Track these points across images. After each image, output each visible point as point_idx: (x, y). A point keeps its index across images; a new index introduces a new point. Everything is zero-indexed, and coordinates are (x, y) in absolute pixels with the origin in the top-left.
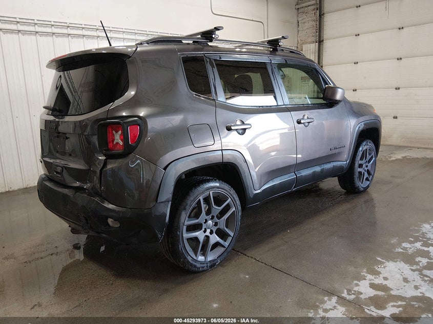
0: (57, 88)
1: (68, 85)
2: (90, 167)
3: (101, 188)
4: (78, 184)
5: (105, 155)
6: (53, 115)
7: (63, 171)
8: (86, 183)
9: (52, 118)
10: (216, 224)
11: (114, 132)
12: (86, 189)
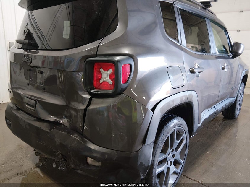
0: (25, 33)
1: (35, 31)
2: (69, 103)
3: (83, 127)
4: (52, 118)
5: (90, 93)
6: (23, 49)
7: (36, 104)
8: (62, 118)
9: (22, 51)
10: (174, 156)
11: (102, 70)
12: (61, 124)
